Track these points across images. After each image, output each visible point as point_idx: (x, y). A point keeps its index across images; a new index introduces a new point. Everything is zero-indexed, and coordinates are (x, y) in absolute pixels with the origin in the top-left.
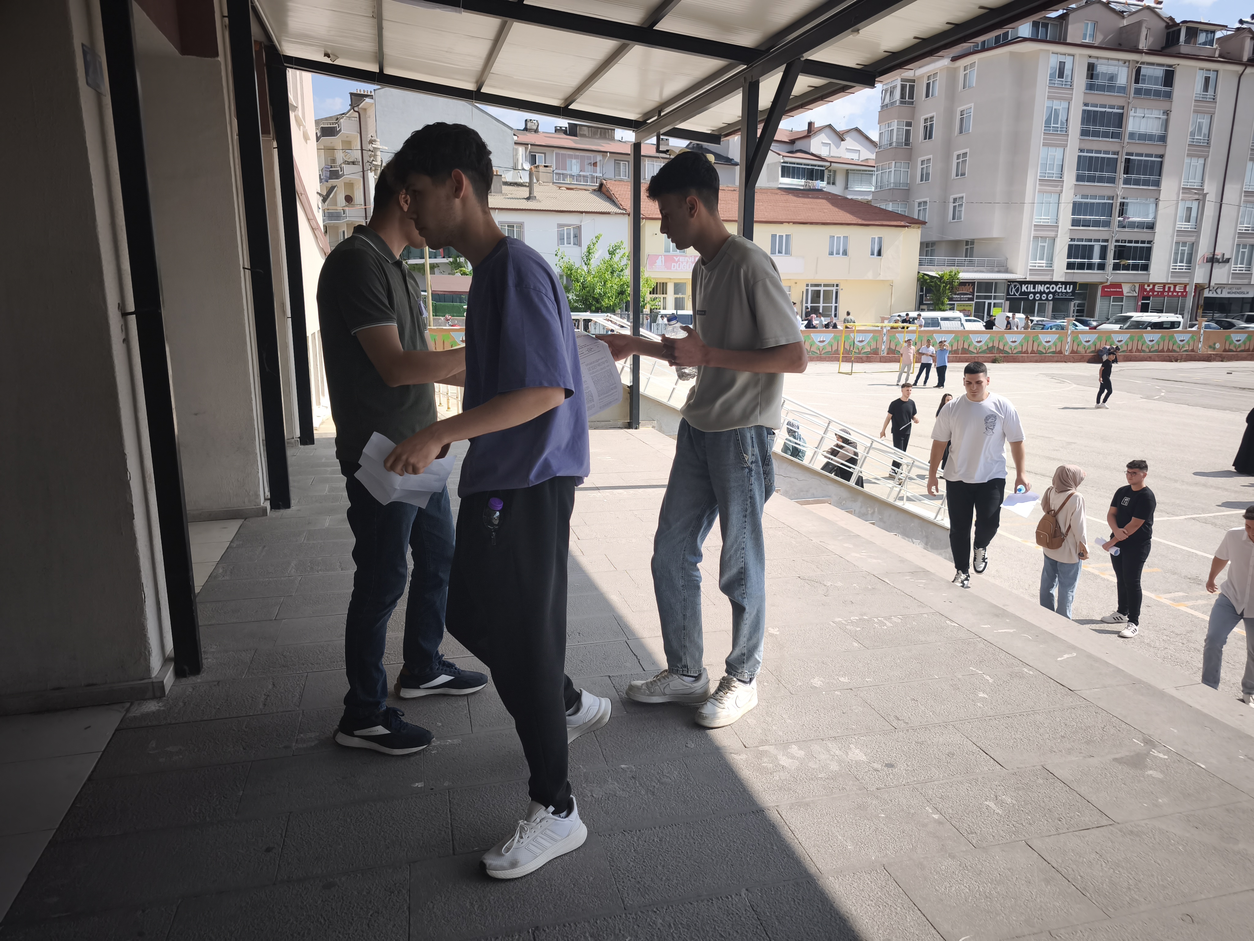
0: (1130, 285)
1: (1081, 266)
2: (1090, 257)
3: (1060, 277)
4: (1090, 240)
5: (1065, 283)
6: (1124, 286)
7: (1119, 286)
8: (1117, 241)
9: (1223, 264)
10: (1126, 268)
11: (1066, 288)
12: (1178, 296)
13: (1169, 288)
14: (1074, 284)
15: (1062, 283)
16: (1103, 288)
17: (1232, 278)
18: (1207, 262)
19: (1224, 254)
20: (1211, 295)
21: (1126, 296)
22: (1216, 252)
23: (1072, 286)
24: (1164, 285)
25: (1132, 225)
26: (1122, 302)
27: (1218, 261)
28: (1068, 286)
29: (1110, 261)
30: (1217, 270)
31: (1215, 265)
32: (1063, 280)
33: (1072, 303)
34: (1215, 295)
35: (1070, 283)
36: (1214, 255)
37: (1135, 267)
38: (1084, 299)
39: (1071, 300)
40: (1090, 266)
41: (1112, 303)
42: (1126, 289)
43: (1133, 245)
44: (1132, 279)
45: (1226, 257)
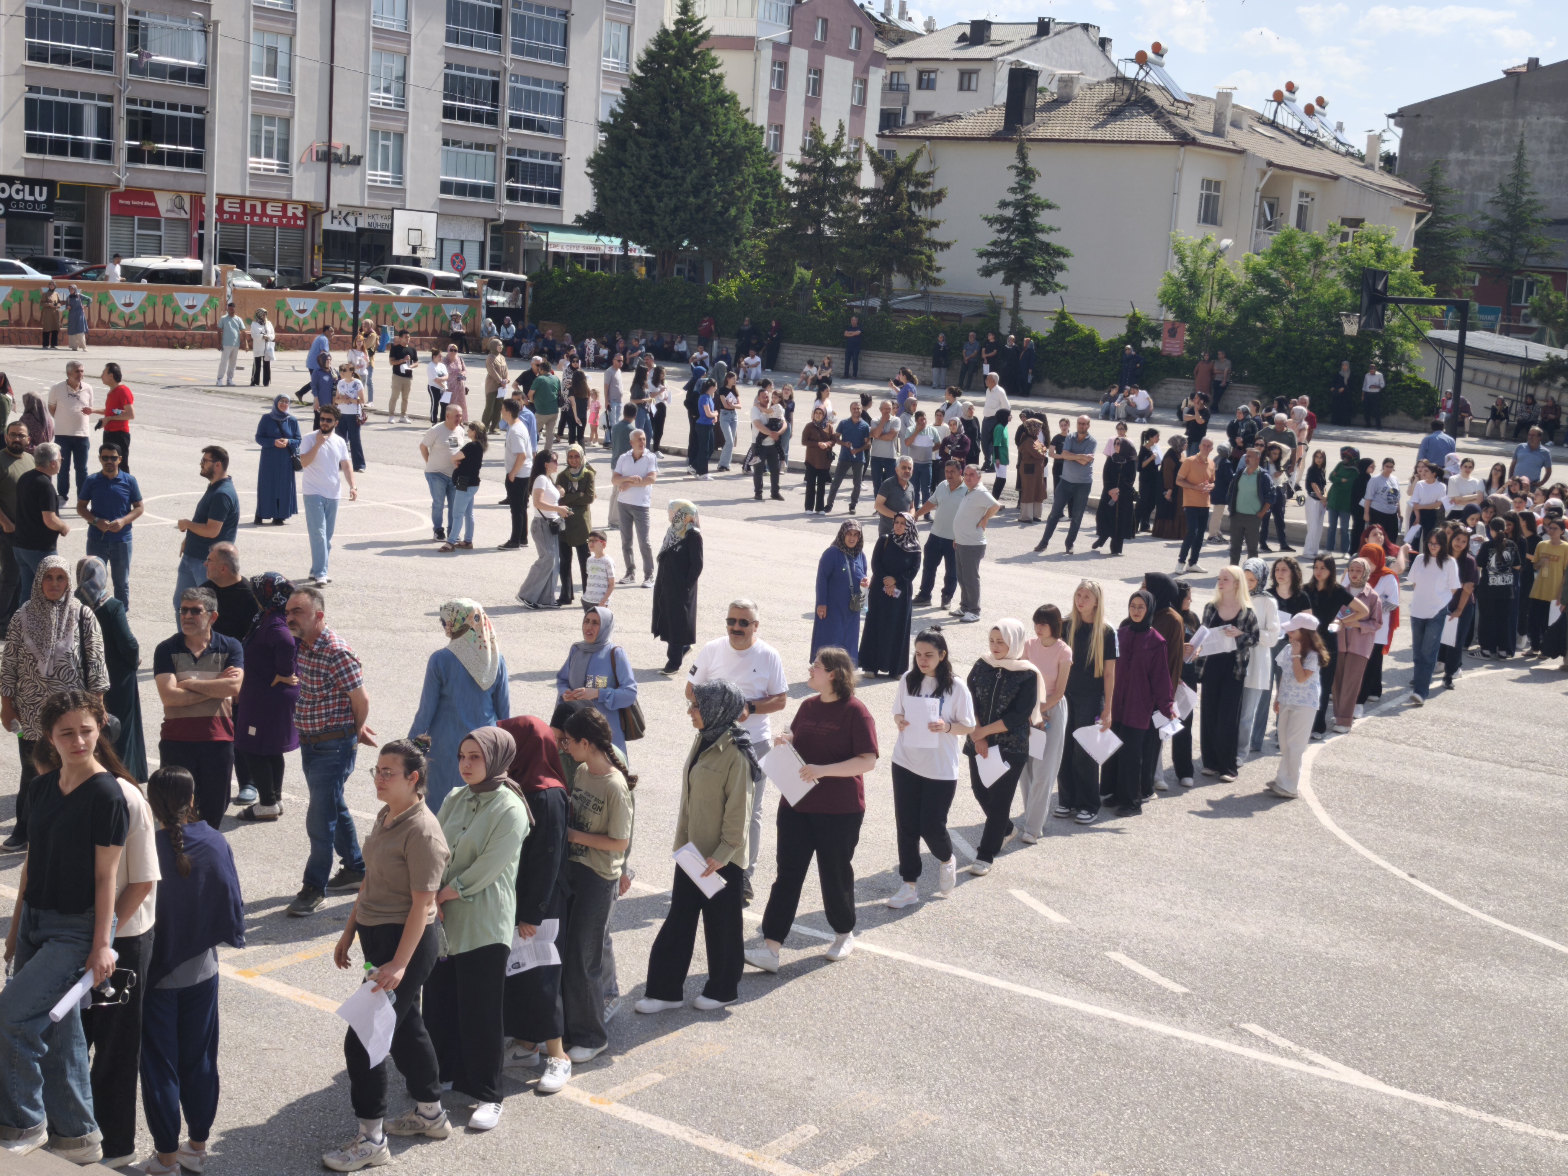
0: (172, 196)
1: (59, 148)
2: (78, 129)
3: (15, 167)
4: (73, 94)
5: (31, 182)
6: (158, 196)
7: (148, 194)
8: (131, 101)
9: (349, 167)
10: (158, 158)
11: (32, 193)
12: (271, 225)
13: (253, 207)
14: (51, 184)
15: (24, 181)
16: (115, 197)
17: (370, 196)
18: (318, 159)
19: (348, 148)
20: (335, 227)
21: (167, 219)
22: (335, 141)
23: (45, 189)
24: (242, 200)
25: (159, 70)
26: (159, 229)
27: (338, 159)
28: (37, 189)
29: (123, 142)
30: (340, 177)
31: (335, 167)
32: (20, 173)
33: (51, 227)
34: (343, 228)
35: (41, 182)
36: (330, 146)
37: (175, 159)
38: (79, 218)
39: (47, 218)
40: (79, 149)
41: (137, 231)
42: (164, 203)
43: (166, 112)
44: (170, 182)
45: (354, 152)
